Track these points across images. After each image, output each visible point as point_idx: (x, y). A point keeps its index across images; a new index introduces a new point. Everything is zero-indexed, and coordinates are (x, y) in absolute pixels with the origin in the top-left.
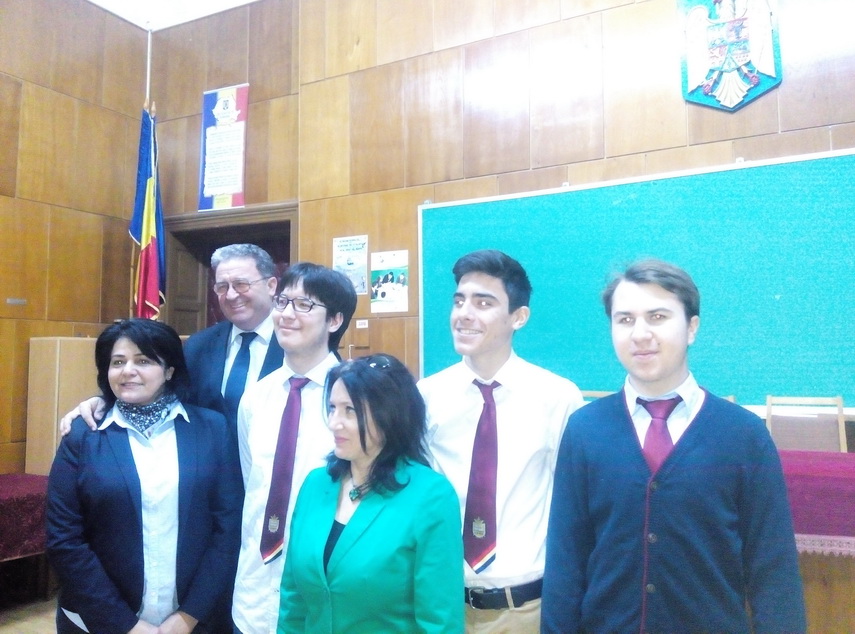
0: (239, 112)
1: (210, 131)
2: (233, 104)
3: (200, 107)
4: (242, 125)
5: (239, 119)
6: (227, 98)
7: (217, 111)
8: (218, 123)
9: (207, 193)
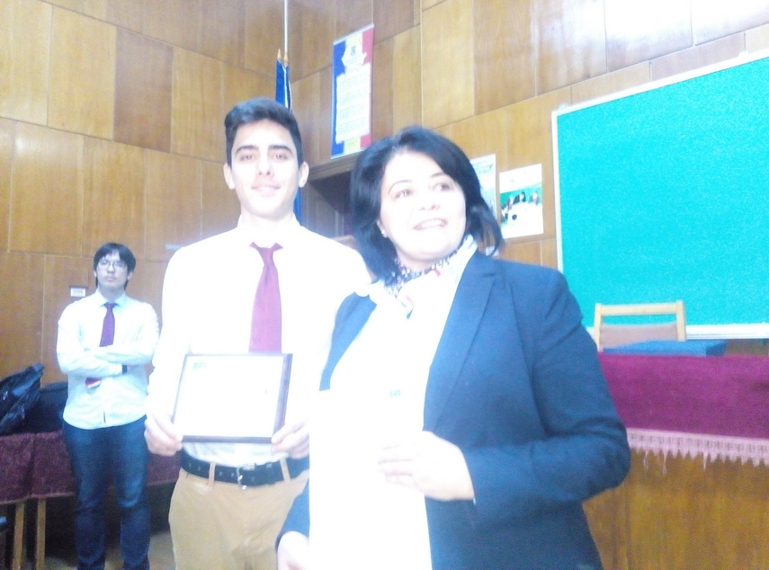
0: (365, 55)
1: (340, 79)
2: (359, 48)
3: (331, 59)
4: (368, 66)
5: (366, 61)
6: (355, 44)
7: (346, 59)
8: (347, 70)
9: (338, 140)
